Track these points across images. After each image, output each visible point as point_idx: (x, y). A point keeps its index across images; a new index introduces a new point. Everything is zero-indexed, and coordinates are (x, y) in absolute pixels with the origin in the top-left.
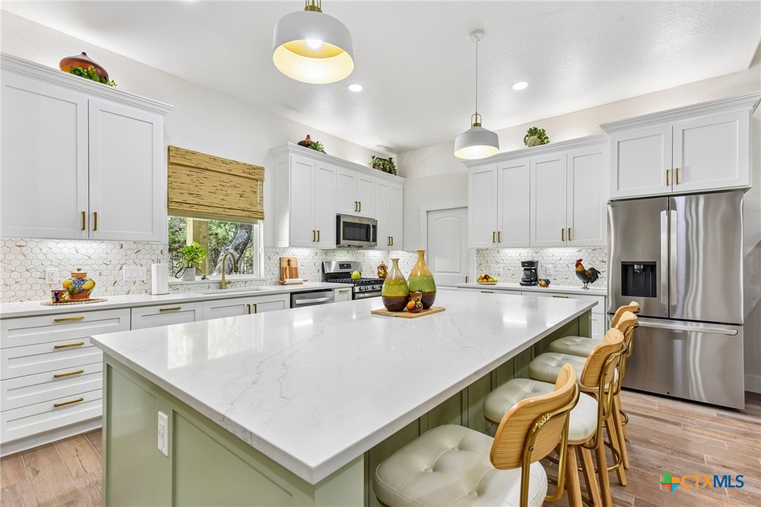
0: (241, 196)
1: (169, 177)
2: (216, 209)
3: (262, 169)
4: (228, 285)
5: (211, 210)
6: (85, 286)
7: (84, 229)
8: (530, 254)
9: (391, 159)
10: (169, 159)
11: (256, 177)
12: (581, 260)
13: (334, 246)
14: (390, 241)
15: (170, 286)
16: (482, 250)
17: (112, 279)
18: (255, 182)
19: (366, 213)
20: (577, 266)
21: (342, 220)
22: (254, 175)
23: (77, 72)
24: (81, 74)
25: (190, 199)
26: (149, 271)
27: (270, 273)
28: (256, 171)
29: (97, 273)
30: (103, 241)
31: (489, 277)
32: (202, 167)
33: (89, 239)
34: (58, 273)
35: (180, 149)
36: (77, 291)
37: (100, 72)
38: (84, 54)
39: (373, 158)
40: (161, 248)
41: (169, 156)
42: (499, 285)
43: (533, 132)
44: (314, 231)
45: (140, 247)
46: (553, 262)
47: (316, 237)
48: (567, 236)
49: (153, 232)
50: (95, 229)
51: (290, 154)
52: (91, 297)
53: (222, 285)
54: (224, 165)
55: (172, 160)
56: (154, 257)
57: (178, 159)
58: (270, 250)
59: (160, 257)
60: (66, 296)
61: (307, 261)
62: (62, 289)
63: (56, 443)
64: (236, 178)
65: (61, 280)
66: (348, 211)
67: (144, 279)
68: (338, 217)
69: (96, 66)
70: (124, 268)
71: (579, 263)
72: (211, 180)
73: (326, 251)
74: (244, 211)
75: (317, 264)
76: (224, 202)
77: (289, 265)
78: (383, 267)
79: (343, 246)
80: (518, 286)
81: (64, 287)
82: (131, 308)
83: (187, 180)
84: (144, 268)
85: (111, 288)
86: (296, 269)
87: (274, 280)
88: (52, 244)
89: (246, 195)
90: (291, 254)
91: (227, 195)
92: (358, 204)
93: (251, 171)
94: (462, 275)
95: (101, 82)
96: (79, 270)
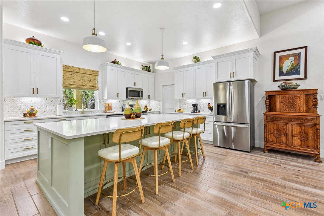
0: (90, 81)
1: (63, 75)
2: (80, 86)
3: (98, 71)
4: (85, 113)
5: (79, 86)
6: (34, 112)
7: (33, 93)
8: (196, 101)
9: (150, 66)
10: (63, 69)
11: (96, 74)
12: (210, 103)
13: (125, 99)
14: (149, 97)
15: (64, 113)
16: (181, 100)
17: (43, 110)
18: (95, 76)
19: (138, 87)
20: (208, 105)
21: (128, 89)
22: (95, 74)
23: (31, 43)
24: (32, 44)
25: (71, 83)
26: (56, 107)
27: (101, 109)
28: (96, 72)
29: (38, 108)
30: (40, 97)
31: (181, 110)
32: (75, 71)
33: (35, 97)
34: (25, 108)
35: (67, 66)
36: (32, 114)
37: (39, 42)
38: (33, 36)
39: (142, 66)
40: (60, 100)
41: (63, 68)
42: (184, 113)
43: (195, 58)
44: (117, 94)
45: (53, 99)
46: (203, 104)
47: (118, 95)
48: (205, 95)
49: (57, 94)
50: (37, 94)
51: (108, 66)
52: (36, 116)
53: (83, 113)
54: (83, 71)
55: (64, 70)
56: (58, 103)
57: (66, 69)
58: (101, 100)
59: (60, 103)
60: (28, 115)
61: (115, 104)
62: (27, 113)
63: (25, 161)
64: (88, 75)
65: (26, 110)
66: (131, 86)
67: (55, 110)
68: (127, 88)
69: (37, 40)
70: (47, 106)
71: (209, 104)
72: (78, 76)
73: (124, 101)
74: (91, 86)
75: (120, 105)
76: (83, 84)
77: (108, 106)
78: (146, 107)
79: (129, 99)
80: (190, 113)
81: (27, 112)
82: (49, 119)
83: (70, 76)
84: (55, 107)
85: (43, 113)
86: (111, 107)
87: (103, 111)
88: (23, 98)
89: (92, 81)
90: (109, 102)
91: (84, 81)
92: (135, 84)
93: (93, 72)
94: (174, 109)
95: (39, 45)
96: (32, 107)
